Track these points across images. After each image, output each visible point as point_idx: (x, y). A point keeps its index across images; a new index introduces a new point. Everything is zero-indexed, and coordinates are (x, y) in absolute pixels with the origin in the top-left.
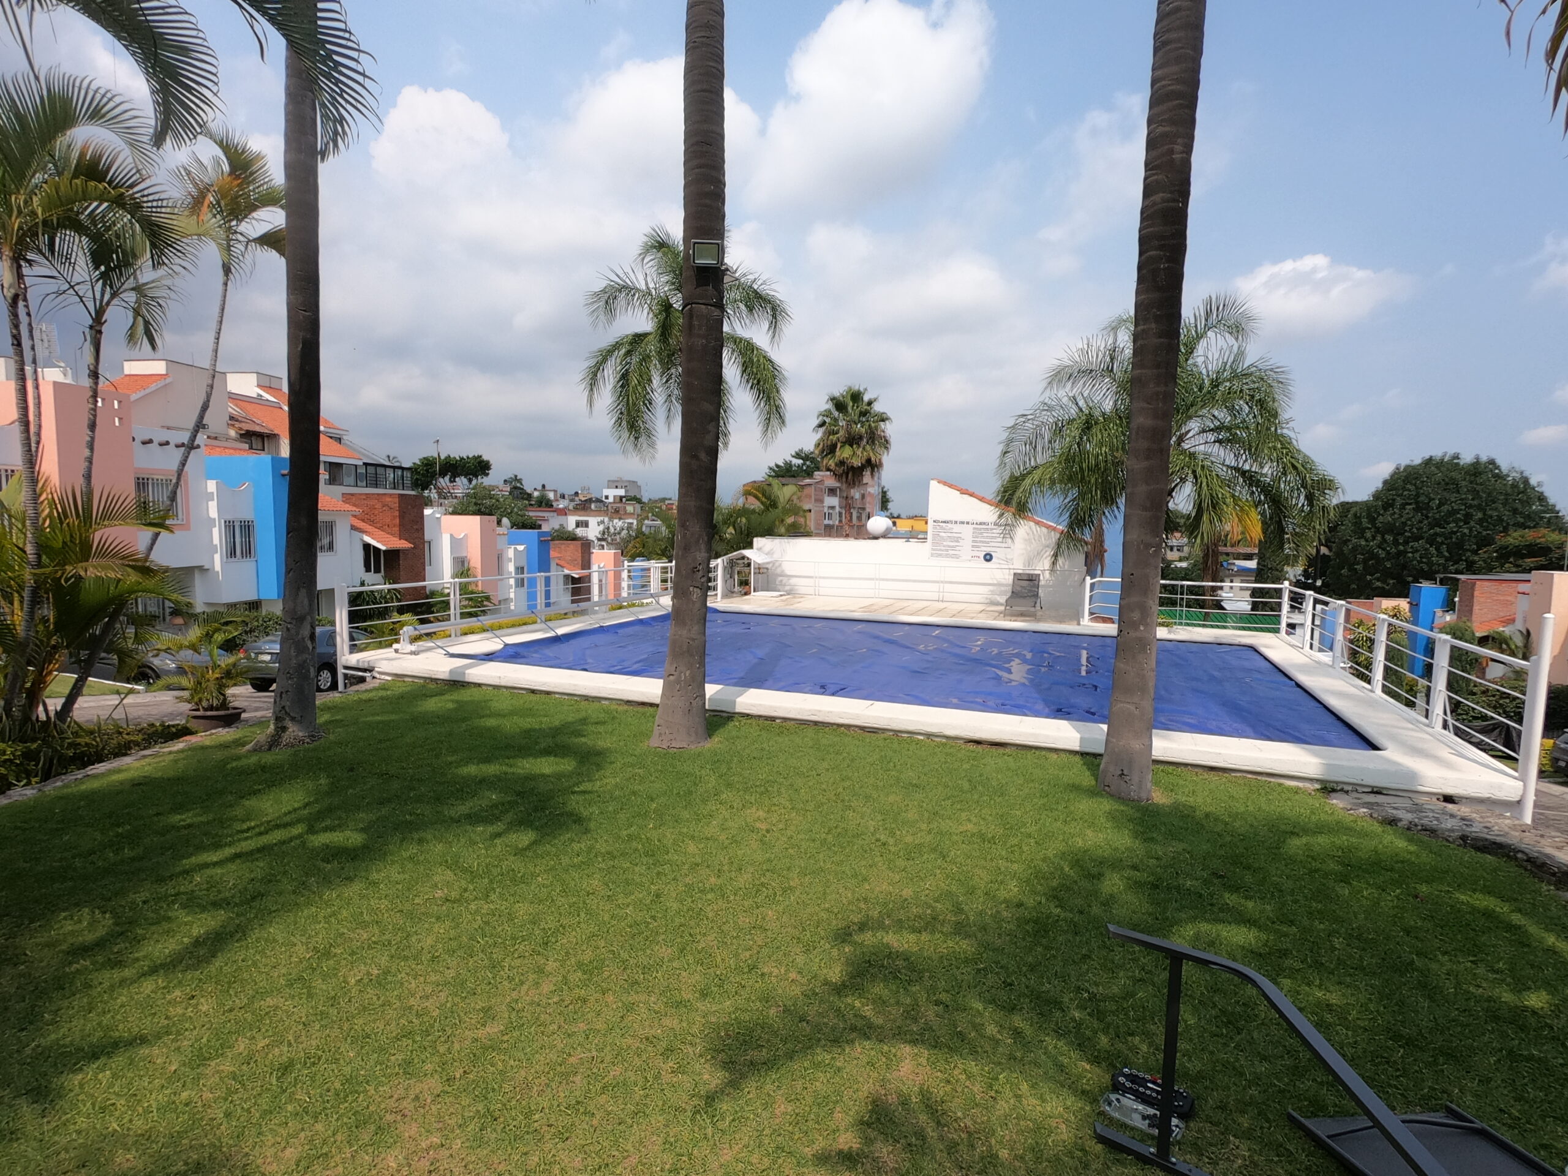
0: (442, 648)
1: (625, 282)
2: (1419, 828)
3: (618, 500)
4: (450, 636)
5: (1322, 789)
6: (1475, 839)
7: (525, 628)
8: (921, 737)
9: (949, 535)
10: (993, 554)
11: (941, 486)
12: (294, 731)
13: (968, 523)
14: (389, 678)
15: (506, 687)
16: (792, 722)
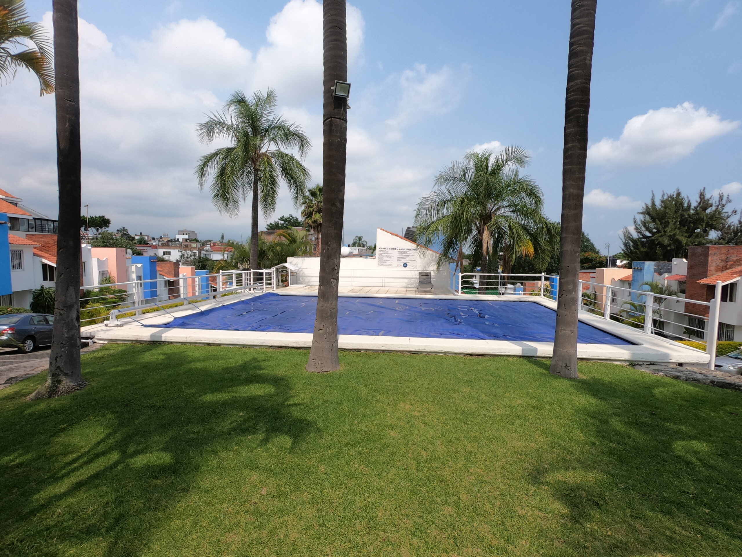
0: (137, 321)
1: (219, 120)
2: (691, 379)
3: (185, 241)
4: (135, 315)
5: (630, 365)
6: (718, 382)
7: (178, 308)
8: (441, 355)
9: (387, 255)
10: (407, 263)
11: (382, 231)
12: (66, 383)
13: (395, 249)
14: (106, 342)
15: (191, 343)
16: (371, 352)
